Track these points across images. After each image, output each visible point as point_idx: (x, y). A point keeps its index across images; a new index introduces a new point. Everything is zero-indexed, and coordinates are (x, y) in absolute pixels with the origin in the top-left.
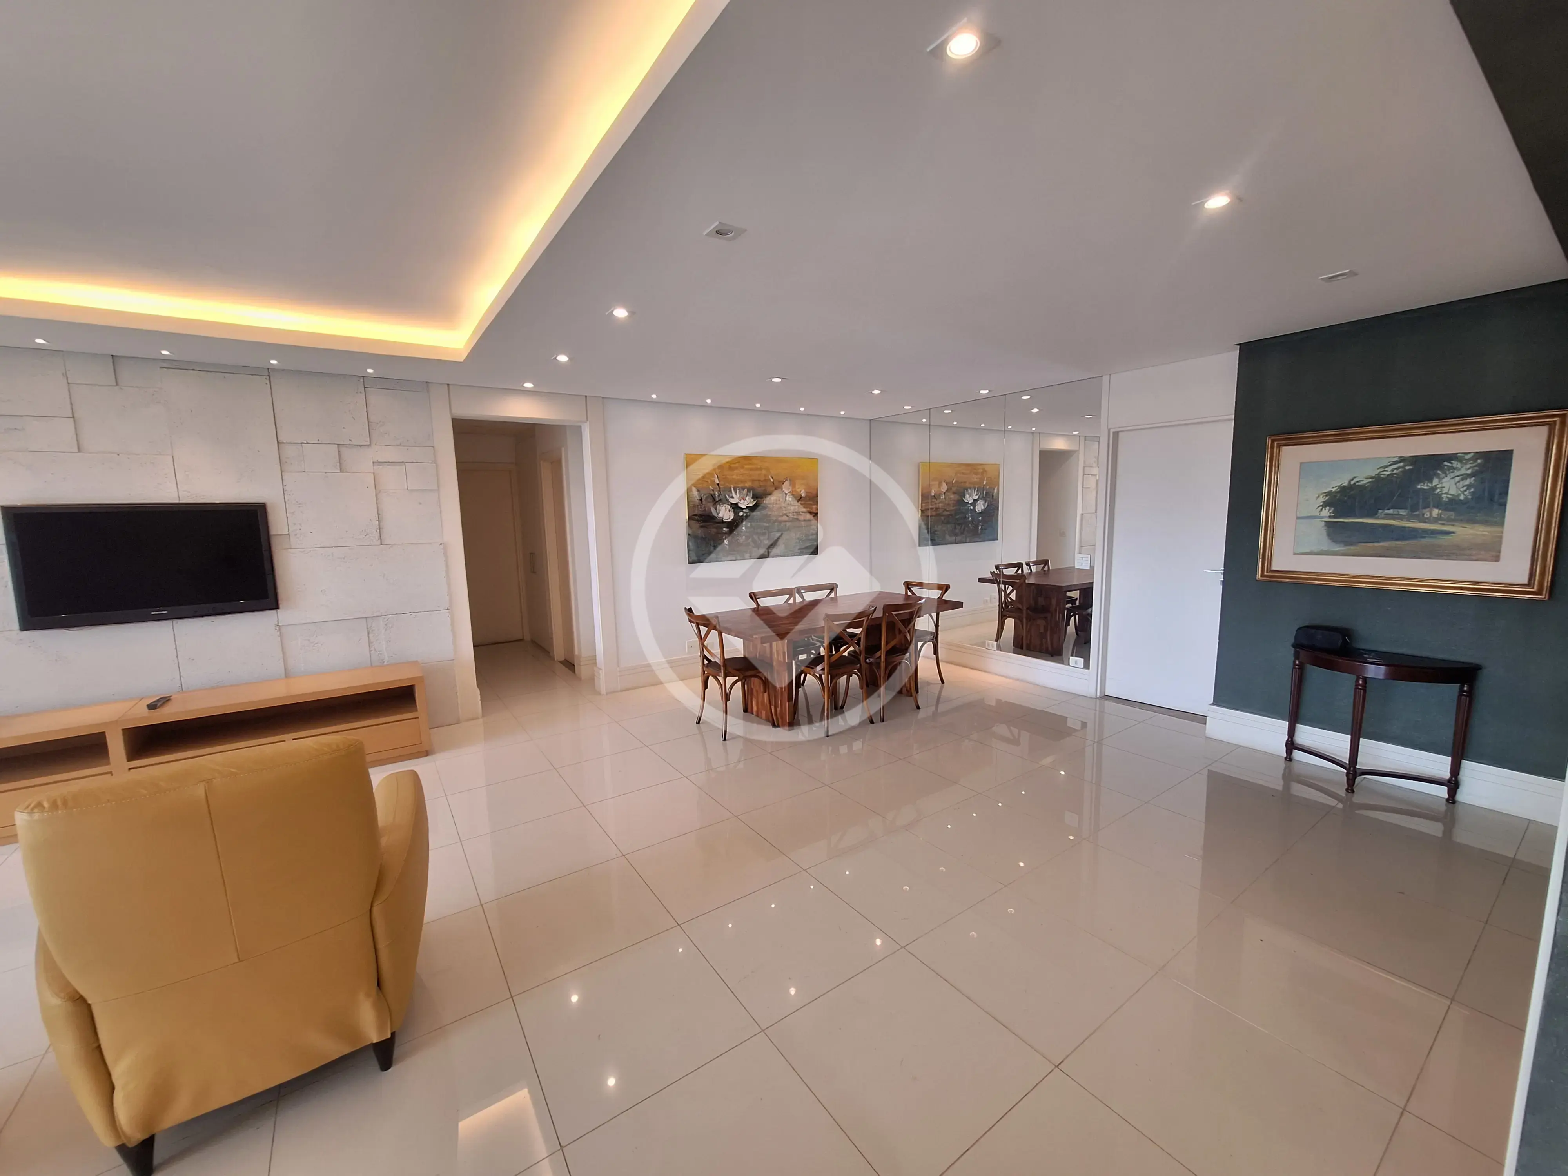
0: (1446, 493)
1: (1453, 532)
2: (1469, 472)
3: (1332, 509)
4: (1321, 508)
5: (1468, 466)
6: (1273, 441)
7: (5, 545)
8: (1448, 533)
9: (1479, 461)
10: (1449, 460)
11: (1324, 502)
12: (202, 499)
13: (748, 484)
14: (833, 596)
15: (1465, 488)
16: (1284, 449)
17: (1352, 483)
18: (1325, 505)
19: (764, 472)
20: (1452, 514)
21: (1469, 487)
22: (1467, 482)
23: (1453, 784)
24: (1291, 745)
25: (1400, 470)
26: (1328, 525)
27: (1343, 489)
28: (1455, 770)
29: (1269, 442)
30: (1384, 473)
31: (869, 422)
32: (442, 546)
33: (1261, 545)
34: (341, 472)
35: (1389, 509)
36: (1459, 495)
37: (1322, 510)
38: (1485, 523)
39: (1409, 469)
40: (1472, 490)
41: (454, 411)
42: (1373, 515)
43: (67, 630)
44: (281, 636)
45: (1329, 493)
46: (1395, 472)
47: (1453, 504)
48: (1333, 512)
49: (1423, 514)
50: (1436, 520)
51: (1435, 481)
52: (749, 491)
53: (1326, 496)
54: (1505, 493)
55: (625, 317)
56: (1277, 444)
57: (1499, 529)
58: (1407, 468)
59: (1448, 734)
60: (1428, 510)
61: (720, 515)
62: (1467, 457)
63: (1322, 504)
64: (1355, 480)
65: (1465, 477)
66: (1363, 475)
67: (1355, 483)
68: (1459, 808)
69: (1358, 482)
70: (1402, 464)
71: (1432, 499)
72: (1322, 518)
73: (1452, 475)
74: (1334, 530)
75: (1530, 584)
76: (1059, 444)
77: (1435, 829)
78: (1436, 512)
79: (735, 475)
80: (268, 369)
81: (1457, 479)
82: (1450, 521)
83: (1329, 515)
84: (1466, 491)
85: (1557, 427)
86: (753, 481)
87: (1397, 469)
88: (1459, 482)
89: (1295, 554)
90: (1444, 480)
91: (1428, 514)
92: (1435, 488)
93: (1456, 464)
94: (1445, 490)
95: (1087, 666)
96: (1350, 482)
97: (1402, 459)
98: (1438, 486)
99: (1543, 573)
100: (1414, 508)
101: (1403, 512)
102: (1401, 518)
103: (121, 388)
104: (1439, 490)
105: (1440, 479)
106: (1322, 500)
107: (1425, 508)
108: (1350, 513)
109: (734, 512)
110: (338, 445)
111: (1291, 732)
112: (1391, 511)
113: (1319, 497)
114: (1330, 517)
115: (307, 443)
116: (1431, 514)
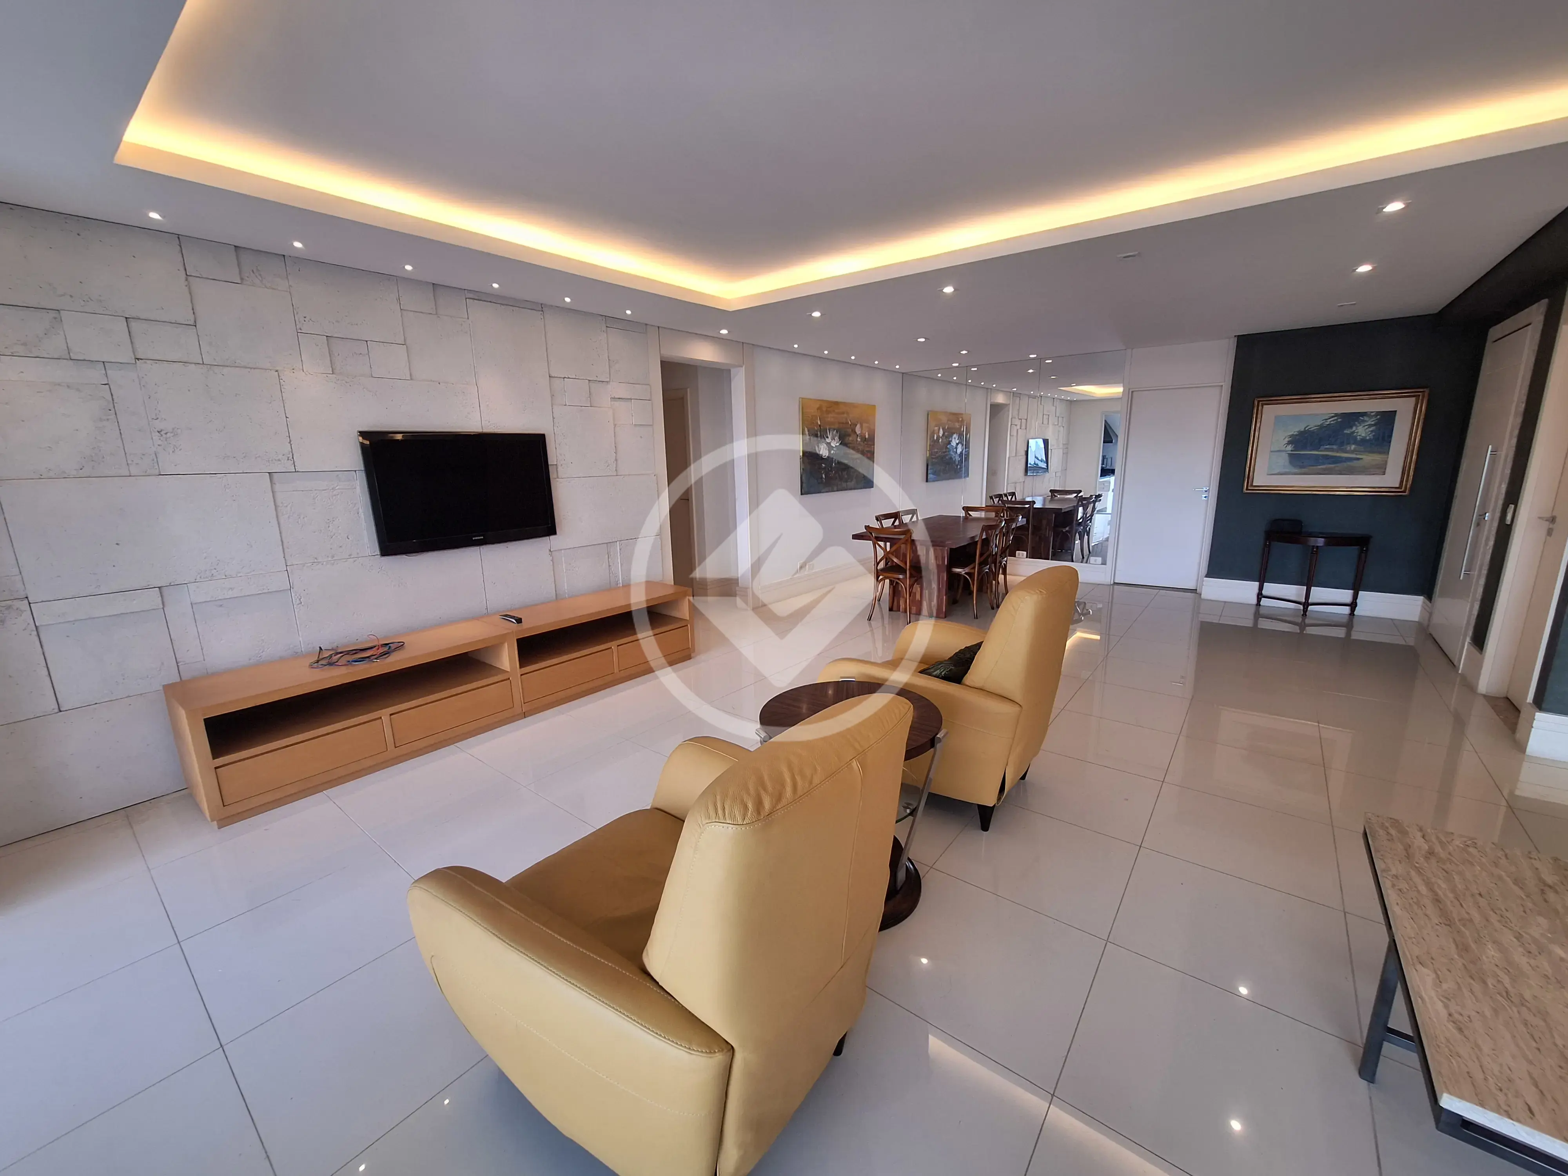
0: (1360, 436)
1: (1362, 459)
2: (1373, 423)
3: (1293, 445)
4: (1286, 445)
5: (1372, 420)
6: (1259, 402)
7: (364, 471)
8: (1358, 459)
9: (1378, 417)
10: (1362, 416)
11: (1288, 441)
12: (499, 429)
13: (836, 426)
14: (916, 520)
15: (1370, 433)
16: (1265, 406)
17: (1306, 429)
18: (1289, 443)
19: (845, 415)
20: (1362, 448)
21: (1372, 431)
22: (1371, 429)
23: (1353, 605)
24: (1260, 596)
25: (1335, 421)
26: (1290, 455)
27: (1301, 433)
28: (1355, 597)
29: (1256, 403)
30: (1326, 423)
31: (901, 375)
32: (655, 477)
33: (1247, 469)
34: (591, 407)
35: (1326, 445)
36: (1366, 437)
37: (1286, 446)
38: (1380, 453)
39: (1340, 421)
40: (1373, 434)
41: (662, 352)
42: (1317, 449)
43: (407, 555)
44: (552, 560)
45: (1291, 436)
46: (1332, 422)
47: (1363, 441)
48: (1294, 448)
49: (1346, 449)
50: (1352, 452)
51: (1354, 428)
52: (837, 432)
53: (1290, 437)
54: (1390, 436)
55: (951, 293)
56: (1261, 403)
57: (1386, 456)
58: (1339, 420)
59: (1350, 577)
60: (1349, 445)
61: (821, 453)
62: (1372, 414)
63: (1287, 442)
64: (1309, 427)
65: (1370, 426)
66: (1313, 424)
67: (1308, 429)
68: (1355, 620)
69: (1310, 428)
70: (1336, 418)
71: (1352, 439)
72: (1286, 451)
73: (1363, 425)
74: (1294, 459)
75: (1400, 487)
76: (1000, 399)
77: (1340, 633)
78: (1353, 447)
79: (830, 418)
80: (542, 304)
81: (1367, 427)
82: (1360, 452)
83: (1291, 449)
84: (1370, 434)
85: (1420, 398)
86: (839, 423)
87: (1333, 421)
88: (1367, 429)
89: (1268, 475)
90: (1358, 428)
91: (1349, 448)
92: (1353, 432)
93: (1366, 418)
94: (1359, 434)
95: (1104, 563)
96: (1305, 429)
97: (1336, 415)
98: (1356, 431)
99: (1407, 481)
100: (1342, 444)
101: (1335, 447)
102: (1332, 450)
103: (439, 317)
104: (1355, 434)
105: (1357, 426)
106: (1287, 440)
107: (1348, 444)
108: (1304, 448)
109: (829, 450)
110: (589, 380)
111: (1261, 588)
112: (1327, 447)
113: (1285, 438)
114: (1292, 451)
115: (569, 378)
116: (1350, 448)
